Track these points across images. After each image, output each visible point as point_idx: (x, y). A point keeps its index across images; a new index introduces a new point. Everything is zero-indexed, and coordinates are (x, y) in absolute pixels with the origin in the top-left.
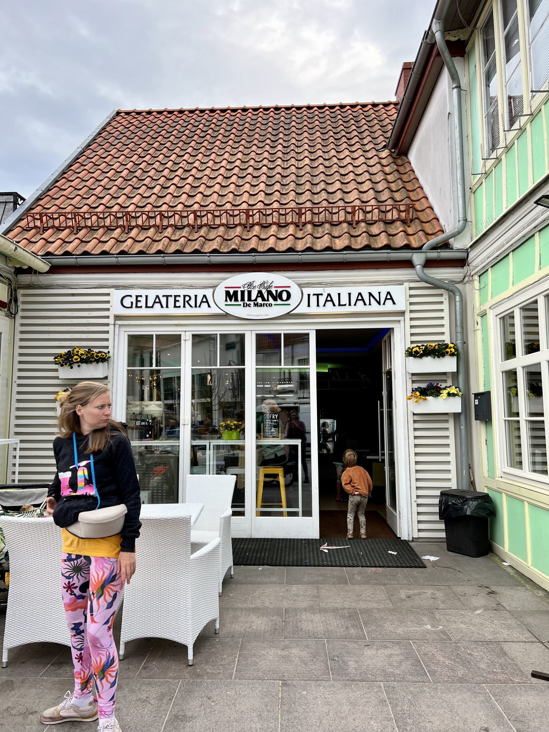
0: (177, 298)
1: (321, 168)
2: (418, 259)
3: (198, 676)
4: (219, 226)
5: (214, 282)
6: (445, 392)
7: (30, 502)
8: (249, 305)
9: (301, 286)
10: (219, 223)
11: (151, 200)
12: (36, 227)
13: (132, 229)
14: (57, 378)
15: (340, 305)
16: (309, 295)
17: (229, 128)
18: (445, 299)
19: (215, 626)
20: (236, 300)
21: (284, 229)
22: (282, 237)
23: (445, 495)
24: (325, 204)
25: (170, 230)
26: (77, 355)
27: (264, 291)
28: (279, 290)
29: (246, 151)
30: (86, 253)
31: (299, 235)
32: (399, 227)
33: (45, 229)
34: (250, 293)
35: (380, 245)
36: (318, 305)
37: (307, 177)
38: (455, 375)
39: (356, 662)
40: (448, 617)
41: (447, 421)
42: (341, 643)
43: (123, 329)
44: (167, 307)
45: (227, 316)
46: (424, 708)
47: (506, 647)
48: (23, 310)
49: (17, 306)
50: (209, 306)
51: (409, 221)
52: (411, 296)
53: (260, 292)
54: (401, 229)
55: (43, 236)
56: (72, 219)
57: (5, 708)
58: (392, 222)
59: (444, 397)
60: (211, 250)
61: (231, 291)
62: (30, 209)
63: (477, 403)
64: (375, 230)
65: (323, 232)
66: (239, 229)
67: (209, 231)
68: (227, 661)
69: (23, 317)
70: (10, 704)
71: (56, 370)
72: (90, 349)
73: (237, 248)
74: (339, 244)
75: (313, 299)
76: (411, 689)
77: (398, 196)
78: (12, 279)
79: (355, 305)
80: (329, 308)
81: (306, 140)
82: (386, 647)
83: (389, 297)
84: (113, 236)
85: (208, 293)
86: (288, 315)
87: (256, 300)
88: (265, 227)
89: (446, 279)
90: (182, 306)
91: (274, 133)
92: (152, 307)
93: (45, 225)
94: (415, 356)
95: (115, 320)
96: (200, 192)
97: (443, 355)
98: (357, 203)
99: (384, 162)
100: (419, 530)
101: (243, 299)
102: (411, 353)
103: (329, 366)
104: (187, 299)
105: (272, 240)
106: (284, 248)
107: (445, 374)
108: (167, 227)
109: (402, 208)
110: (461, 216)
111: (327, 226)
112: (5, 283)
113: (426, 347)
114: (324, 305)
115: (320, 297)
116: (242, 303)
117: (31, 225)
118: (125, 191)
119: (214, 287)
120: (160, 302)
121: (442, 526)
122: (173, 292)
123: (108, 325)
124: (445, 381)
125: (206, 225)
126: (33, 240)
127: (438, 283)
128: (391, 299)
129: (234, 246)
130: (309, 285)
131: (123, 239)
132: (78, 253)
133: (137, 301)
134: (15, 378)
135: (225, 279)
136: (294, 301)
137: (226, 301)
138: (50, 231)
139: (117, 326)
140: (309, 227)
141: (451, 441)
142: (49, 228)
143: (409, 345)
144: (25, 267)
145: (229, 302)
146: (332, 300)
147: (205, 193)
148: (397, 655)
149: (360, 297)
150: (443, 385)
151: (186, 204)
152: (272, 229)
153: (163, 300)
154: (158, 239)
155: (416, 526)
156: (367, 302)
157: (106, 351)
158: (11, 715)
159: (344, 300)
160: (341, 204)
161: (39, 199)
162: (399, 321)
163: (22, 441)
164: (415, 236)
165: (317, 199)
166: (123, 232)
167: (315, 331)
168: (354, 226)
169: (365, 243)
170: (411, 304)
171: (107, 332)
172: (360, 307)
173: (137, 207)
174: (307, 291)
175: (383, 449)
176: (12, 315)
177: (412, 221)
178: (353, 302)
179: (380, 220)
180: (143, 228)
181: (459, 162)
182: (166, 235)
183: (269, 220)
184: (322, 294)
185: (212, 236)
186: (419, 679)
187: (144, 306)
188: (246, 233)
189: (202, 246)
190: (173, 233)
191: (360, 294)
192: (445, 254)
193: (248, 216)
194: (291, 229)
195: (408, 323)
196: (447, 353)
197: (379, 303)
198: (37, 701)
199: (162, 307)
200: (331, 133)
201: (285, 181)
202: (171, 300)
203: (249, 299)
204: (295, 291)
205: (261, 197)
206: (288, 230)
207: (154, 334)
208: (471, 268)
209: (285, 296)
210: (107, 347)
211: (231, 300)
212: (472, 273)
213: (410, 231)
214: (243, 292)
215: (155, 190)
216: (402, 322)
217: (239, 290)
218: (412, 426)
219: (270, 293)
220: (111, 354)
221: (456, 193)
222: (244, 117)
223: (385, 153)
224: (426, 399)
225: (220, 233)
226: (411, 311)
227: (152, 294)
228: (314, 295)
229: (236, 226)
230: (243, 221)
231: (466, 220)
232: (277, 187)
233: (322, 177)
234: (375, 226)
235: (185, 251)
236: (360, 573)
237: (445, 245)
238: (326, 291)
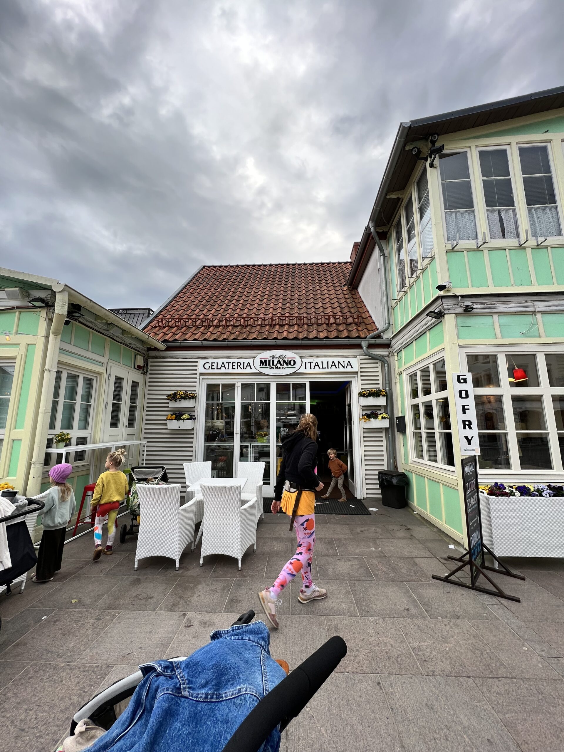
0: (234, 364)
1: (312, 296)
2: (364, 344)
3: (245, 576)
4: (257, 325)
5: (254, 355)
6: (380, 416)
7: (153, 476)
8: (273, 368)
9: (301, 357)
10: (257, 324)
11: (220, 312)
12: (159, 326)
13: (210, 327)
14: (168, 407)
15: (322, 368)
16: (306, 362)
17: (262, 275)
18: (379, 365)
19: (254, 548)
20: (266, 365)
21: (292, 327)
22: (291, 331)
23: (381, 474)
24: (314, 314)
25: (230, 327)
26: (179, 395)
27: (281, 360)
28: (289, 360)
29: (272, 287)
30: (185, 340)
31: (300, 330)
32: (354, 327)
33: (164, 327)
34: (273, 361)
35: (344, 336)
36: (311, 368)
37: (304, 300)
38: (385, 407)
39: (333, 569)
40: (384, 543)
41: (381, 432)
42: (325, 558)
43: (204, 381)
44: (228, 369)
45: (260, 374)
46: (372, 596)
47: (417, 560)
48: (151, 370)
49: (147, 368)
50: (251, 368)
51: (359, 324)
52: (361, 364)
53: (279, 361)
54: (355, 328)
55: (162, 331)
56: (178, 322)
58: (350, 324)
59: (380, 419)
60: (252, 338)
61: (263, 360)
62: (157, 316)
63: (398, 422)
64: (341, 328)
65: (313, 329)
66: (267, 327)
67: (251, 328)
68: (260, 568)
69: (150, 374)
71: (168, 403)
72: (186, 391)
73: (266, 337)
74: (322, 335)
75: (308, 365)
76: (364, 585)
77: (353, 310)
78: (145, 354)
79: (331, 368)
80: (317, 370)
81: (303, 281)
82: (350, 560)
83: (349, 364)
84: (200, 331)
85: (251, 361)
86: (294, 373)
87: (276, 365)
88: (282, 326)
89: (380, 355)
90: (236, 368)
91: (287, 277)
92: (220, 369)
93: (164, 325)
94: (364, 397)
95: (200, 376)
96: (247, 308)
97: (379, 396)
98: (331, 314)
99: (345, 292)
100: (367, 494)
101: (269, 365)
102: (361, 395)
103: (316, 401)
104: (239, 364)
105: (285, 333)
106: (292, 337)
107: (380, 406)
108: (229, 326)
109: (355, 317)
110: (387, 321)
111: (315, 326)
112: (142, 356)
113: (370, 391)
114: (314, 368)
115: (312, 363)
116: (269, 367)
117: (157, 325)
118: (207, 307)
119: (254, 358)
120: (224, 366)
121: (380, 491)
122: (232, 361)
123: (196, 378)
124: (380, 410)
125: (250, 325)
126: (157, 333)
127: (375, 356)
128: (350, 365)
129: (265, 336)
130: (305, 357)
131: (205, 333)
132: (181, 340)
133: (212, 365)
134: (145, 407)
135: (260, 354)
136: (297, 366)
137: (260, 365)
138: (166, 328)
139: (201, 379)
140: (305, 326)
141: (384, 443)
142: (166, 327)
143: (360, 390)
144: (153, 347)
145: (262, 366)
146: (318, 365)
147: (250, 308)
148: (356, 565)
149: (334, 364)
150: (379, 412)
151: (239, 314)
152: (286, 327)
153: (226, 365)
154: (224, 332)
155: (365, 491)
156: (337, 367)
157: (195, 392)
159: (325, 365)
160: (322, 314)
161: (161, 311)
162: (355, 377)
163: (148, 442)
164: (363, 331)
165: (309, 311)
166: (205, 329)
167: (309, 382)
168: (330, 326)
169: (336, 335)
170: (361, 368)
171: (196, 382)
172: (333, 369)
173: (213, 315)
174: (304, 360)
175: (346, 448)
176: (145, 373)
177: (360, 323)
178: (330, 366)
179: (343, 323)
180: (216, 327)
181: (385, 293)
182: (228, 330)
183: (284, 322)
185: (253, 330)
186: (368, 579)
187: (216, 368)
188: (271, 329)
189: (248, 336)
190: (232, 329)
191: (333, 362)
192: (379, 341)
193: (273, 320)
194: (296, 327)
195: (360, 378)
196: (381, 394)
197: (344, 367)
198: (154, 591)
199: (225, 369)
200: (317, 278)
201: (292, 302)
202: (230, 365)
203: (273, 364)
204: (298, 360)
205: (280, 310)
206: (294, 328)
207: (221, 383)
208: (393, 349)
209: (292, 363)
210: (195, 391)
211: (263, 365)
212: (394, 352)
213: (360, 329)
214: (269, 361)
215: (223, 307)
216: (356, 378)
217: (267, 360)
218: (362, 435)
219: (284, 361)
220: (197, 395)
221: (384, 309)
222: (271, 269)
223: (345, 288)
224: (370, 420)
225: (257, 329)
226: (361, 372)
227: (220, 362)
228: (308, 362)
229: (266, 325)
230: (270, 323)
231: (389, 324)
232: (288, 305)
233: (312, 300)
234: (341, 326)
235: (238, 339)
236: (334, 518)
237: (379, 337)
238: (315, 360)
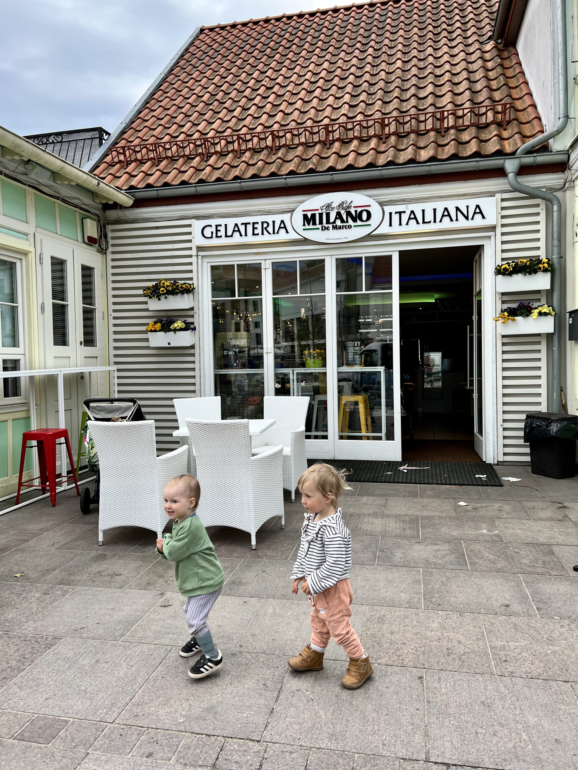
0: (256, 226)
1: (414, 71)
2: (511, 165)
4: (298, 145)
5: (292, 206)
6: (536, 312)
7: (119, 415)
8: (327, 229)
9: (382, 204)
10: (298, 142)
11: (230, 124)
12: (120, 162)
13: (211, 157)
14: (147, 310)
15: (424, 222)
16: (391, 214)
17: (317, 34)
18: (542, 209)
19: (281, 523)
20: (314, 224)
21: (366, 143)
22: (363, 152)
23: (531, 417)
24: (413, 111)
25: (248, 154)
26: (163, 287)
27: (343, 212)
28: (359, 210)
29: (334, 59)
30: (166, 184)
31: (382, 148)
32: (493, 130)
33: (128, 163)
34: (328, 215)
35: (469, 153)
36: (400, 224)
37: (398, 82)
38: (549, 293)
39: (404, 553)
40: (507, 525)
41: (539, 343)
42: (394, 540)
43: (206, 260)
44: (246, 235)
45: (305, 241)
46: (454, 587)
47: (555, 549)
48: (113, 245)
49: (107, 242)
50: (287, 232)
51: (505, 124)
52: (503, 208)
53: (339, 214)
54: (495, 133)
55: (126, 170)
56: (153, 151)
57: (97, 571)
58: (487, 125)
59: (535, 317)
60: (287, 172)
61: (309, 214)
62: (115, 143)
63: (571, 322)
64: (465, 136)
65: (408, 143)
66: (318, 147)
67: (287, 152)
68: (286, 548)
69: (113, 253)
70: (101, 569)
71: (146, 303)
72: (175, 280)
73: (314, 167)
74: (424, 155)
75: (395, 218)
76: (448, 574)
77: (497, 96)
78: (100, 215)
79: (441, 221)
80: (413, 227)
81: (401, 40)
82: (437, 544)
83: (479, 210)
84: (192, 165)
85: (286, 217)
86: (369, 237)
87: (334, 222)
88: (345, 142)
89: (544, 187)
90: (260, 233)
91: (366, 34)
92: (232, 236)
93: (129, 159)
94: (504, 274)
95: (198, 251)
96: (281, 111)
97: (535, 272)
98: (450, 107)
99: (488, 56)
100: (505, 454)
101: (321, 222)
102: (500, 271)
103: (437, 296)
104: (265, 225)
105: (352, 156)
106: (364, 164)
107: (538, 292)
108: (246, 151)
109: (499, 108)
110: (562, 112)
111: (412, 136)
112: (94, 220)
113: (517, 264)
114: (407, 224)
115: (403, 215)
116: (320, 227)
117: (116, 160)
118: (205, 117)
119: (292, 211)
120: (239, 231)
121: (528, 450)
122: (251, 219)
123: (191, 256)
124: (539, 300)
125: (284, 145)
126: (118, 175)
127: (532, 192)
128: (481, 212)
129: (311, 166)
130: (391, 203)
131: (202, 168)
132: (159, 185)
133: (217, 231)
134: (110, 312)
135: (302, 202)
136: (374, 221)
137: (304, 225)
138: (133, 164)
139: (200, 257)
140: (393, 139)
141: (543, 364)
142: (133, 161)
143: (499, 263)
144: (111, 203)
145: (307, 227)
146: (415, 218)
147: (286, 111)
148: (444, 550)
149: (446, 212)
150: (536, 305)
151: (266, 124)
152: (353, 145)
153: (242, 228)
154: (236, 164)
155: (501, 450)
156: (454, 218)
157: (190, 282)
158: (102, 576)
159: (429, 217)
160: (431, 109)
161: (123, 132)
162: (490, 237)
163: (118, 370)
164: (511, 140)
165: (406, 106)
166: (202, 160)
167: (398, 253)
168: (443, 134)
169: (452, 152)
170: (503, 217)
171: (191, 264)
172: (446, 224)
173: (218, 132)
174: (388, 209)
175: (472, 375)
176: (103, 251)
177: (509, 122)
178: (438, 218)
179: (472, 125)
180: (222, 154)
181: (560, 48)
182: (243, 159)
183: (350, 135)
184: (404, 212)
185: (290, 157)
186: (458, 567)
187: (224, 235)
188: (325, 150)
189: (279, 169)
190: (251, 157)
191: (446, 209)
192: (542, 158)
193: (328, 132)
194: (373, 143)
195: (499, 238)
196: (540, 268)
197: (467, 218)
198: (123, 568)
199: (241, 235)
200: (430, 28)
201: (372, 90)
202: (250, 228)
203: (328, 222)
204: (375, 209)
205: (345, 109)
206: (370, 144)
207: (235, 263)
208: (573, 172)
209: (364, 216)
210: (191, 279)
211: (309, 224)
212: (574, 178)
213: (505, 134)
214: (321, 215)
215: (236, 113)
216: (493, 238)
217: (317, 213)
218: (500, 348)
219: (349, 214)
220: (195, 286)
221: (557, 85)
222: (335, 19)
223: (489, 46)
224: (514, 320)
225: (298, 153)
226: (503, 226)
227: (231, 222)
228: (396, 213)
229: (316, 143)
230: (323, 139)
231: (567, 117)
232: (363, 97)
233: (414, 81)
234: (466, 132)
235: (262, 175)
236: (432, 489)
237: (544, 148)
238: (408, 208)
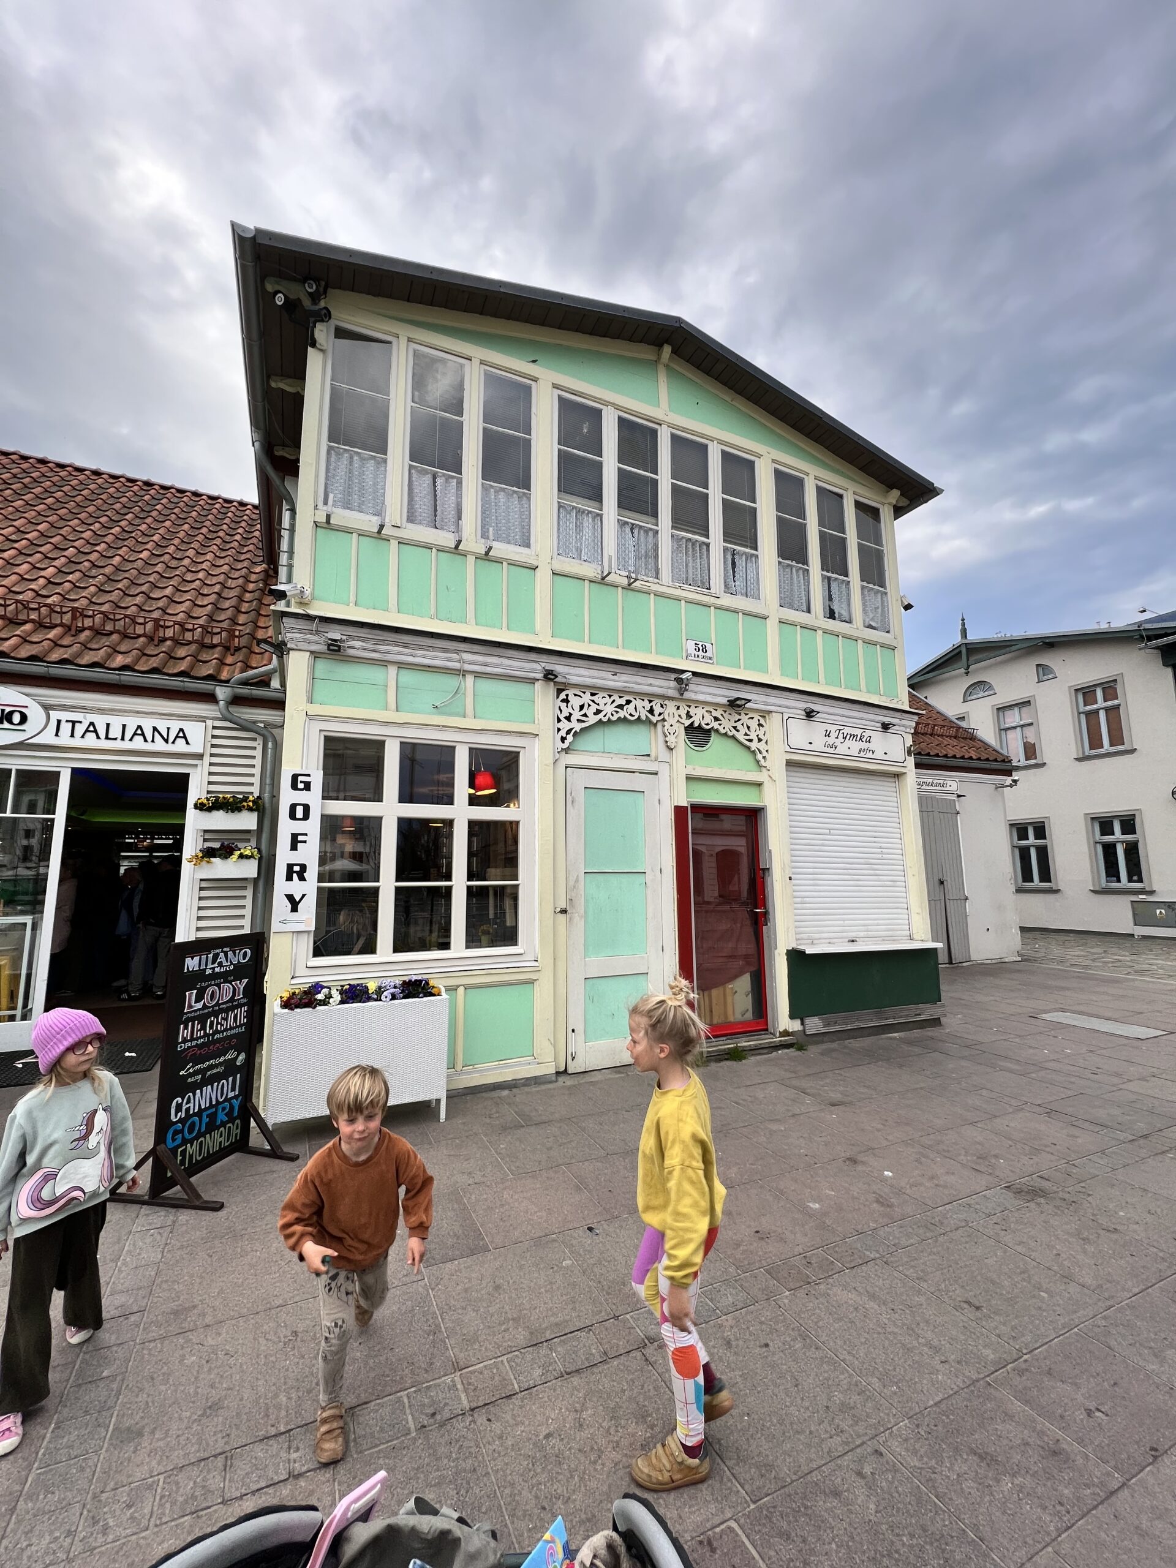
1: (160, 567)
2: (221, 693)
6: (237, 853)
9: (47, 708)
15: (107, 738)
16: (59, 722)
17: (52, 489)
18: (258, 744)
21: (43, 631)
22: (34, 640)
24: (133, 610)
29: (59, 524)
31: (64, 641)
32: (217, 653)
35: (174, 671)
36: (72, 735)
37: (133, 573)
38: (254, 834)
41: (245, 888)
51: (234, 649)
52: (213, 737)
54: (218, 656)
58: (213, 646)
59: (234, 860)
64: (181, 652)
65: (105, 643)
74: (119, 661)
75: (66, 727)
77: (241, 618)
79: (131, 740)
80: (91, 741)
81: (162, 531)
83: (182, 734)
86: (21, 745)
89: (259, 721)
91: (122, 511)
94: (201, 810)
97: (239, 810)
98: (181, 616)
102: (200, 807)
105: (14, 641)
106: (26, 655)
107: (241, 832)
111: (115, 636)
113: (218, 799)
114: (83, 737)
115: (77, 725)
124: (244, 841)
127: (244, 723)
128: (185, 737)
130: (59, 707)
136: (31, 727)
140: (85, 634)
141: (248, 911)
143: (202, 796)
146: (95, 731)
149: (139, 731)
150: (240, 845)
152: (24, 628)
156: (149, 738)
159: (115, 732)
160: (157, 613)
162: (196, 765)
164: (230, 667)
165: (125, 602)
167: (69, 770)
168: (156, 643)
169: (157, 665)
170: (213, 746)
172: (138, 744)
174: (55, 715)
177: (239, 649)
178: (128, 736)
179: (197, 642)
183: (29, 616)
184: (80, 722)
191: (139, 727)
192: (259, 692)
194: (55, 633)
195: (206, 768)
196: (244, 806)
197: (166, 741)
201: (92, 572)
205: (39, 584)
206: (48, 634)
209: (16, 718)
213: (228, 660)
216: (199, 768)
218: (196, 894)
222: (90, 482)
223: (260, 568)
224: (215, 862)
226: (212, 755)
228: (67, 721)
232: (75, 576)
233: (154, 577)
234: (185, 648)
237: (262, 682)
238: (87, 719)
